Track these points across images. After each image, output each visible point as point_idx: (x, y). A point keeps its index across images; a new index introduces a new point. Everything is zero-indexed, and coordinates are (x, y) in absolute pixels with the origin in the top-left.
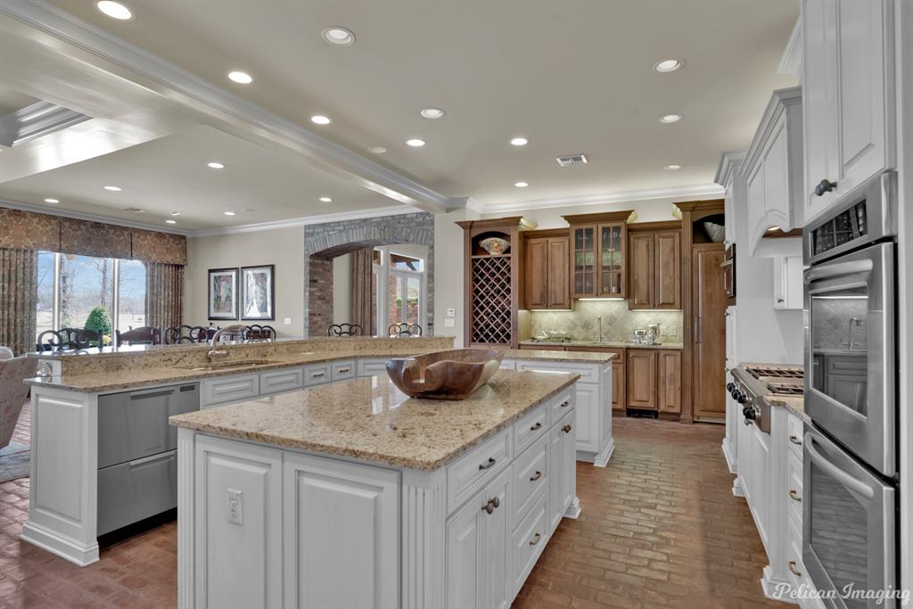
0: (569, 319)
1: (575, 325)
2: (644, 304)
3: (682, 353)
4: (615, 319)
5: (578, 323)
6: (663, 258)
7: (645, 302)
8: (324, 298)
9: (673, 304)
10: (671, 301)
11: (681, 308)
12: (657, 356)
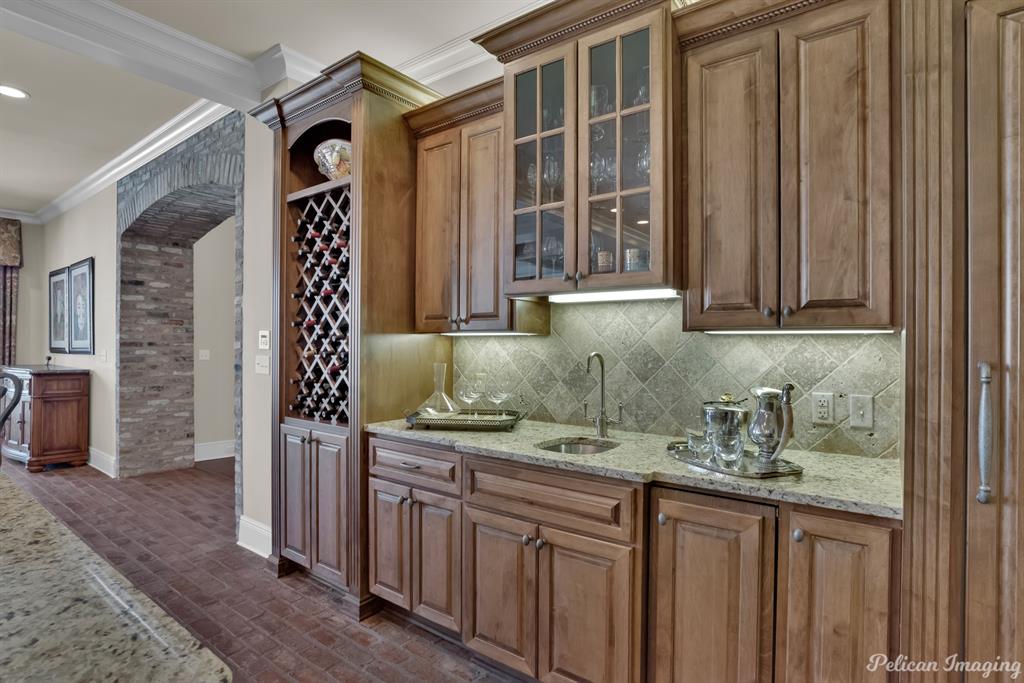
0: (535, 360)
1: (551, 377)
2: (740, 308)
3: (895, 538)
4: (658, 361)
5: (558, 372)
6: (812, 120)
7: (741, 299)
8: (166, 315)
9: (858, 304)
10: (849, 293)
11: (893, 322)
12: (773, 531)
